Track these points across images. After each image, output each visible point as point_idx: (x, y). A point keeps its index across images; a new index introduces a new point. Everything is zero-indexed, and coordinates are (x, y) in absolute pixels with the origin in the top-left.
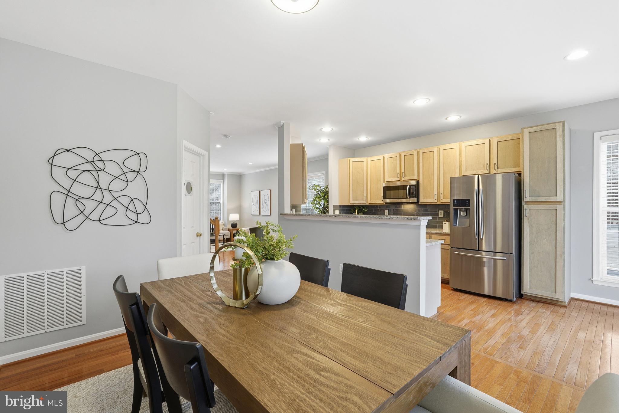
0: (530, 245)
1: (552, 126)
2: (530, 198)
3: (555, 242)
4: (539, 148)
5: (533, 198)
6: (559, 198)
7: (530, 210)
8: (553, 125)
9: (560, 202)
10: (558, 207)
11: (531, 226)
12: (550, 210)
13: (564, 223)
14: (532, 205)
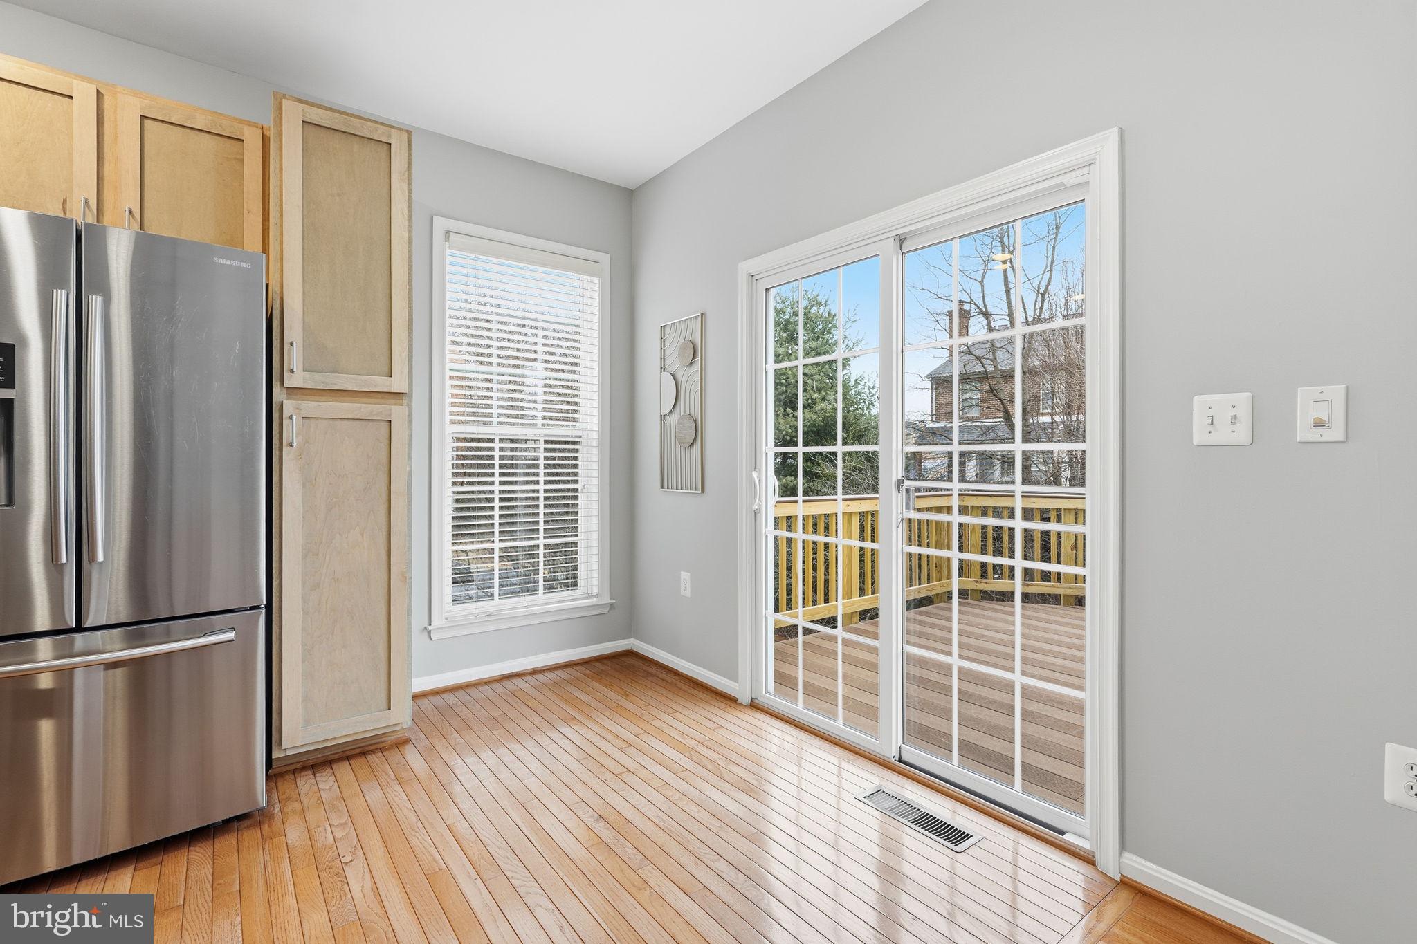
0: (305, 557)
1: (379, 132)
2: (307, 375)
3: (385, 533)
4: (339, 195)
5: (318, 376)
6: (398, 383)
7: (307, 421)
8: (382, 129)
9: (398, 395)
10: (397, 412)
11: (308, 484)
12: (371, 423)
13: (408, 469)
14: (316, 404)
